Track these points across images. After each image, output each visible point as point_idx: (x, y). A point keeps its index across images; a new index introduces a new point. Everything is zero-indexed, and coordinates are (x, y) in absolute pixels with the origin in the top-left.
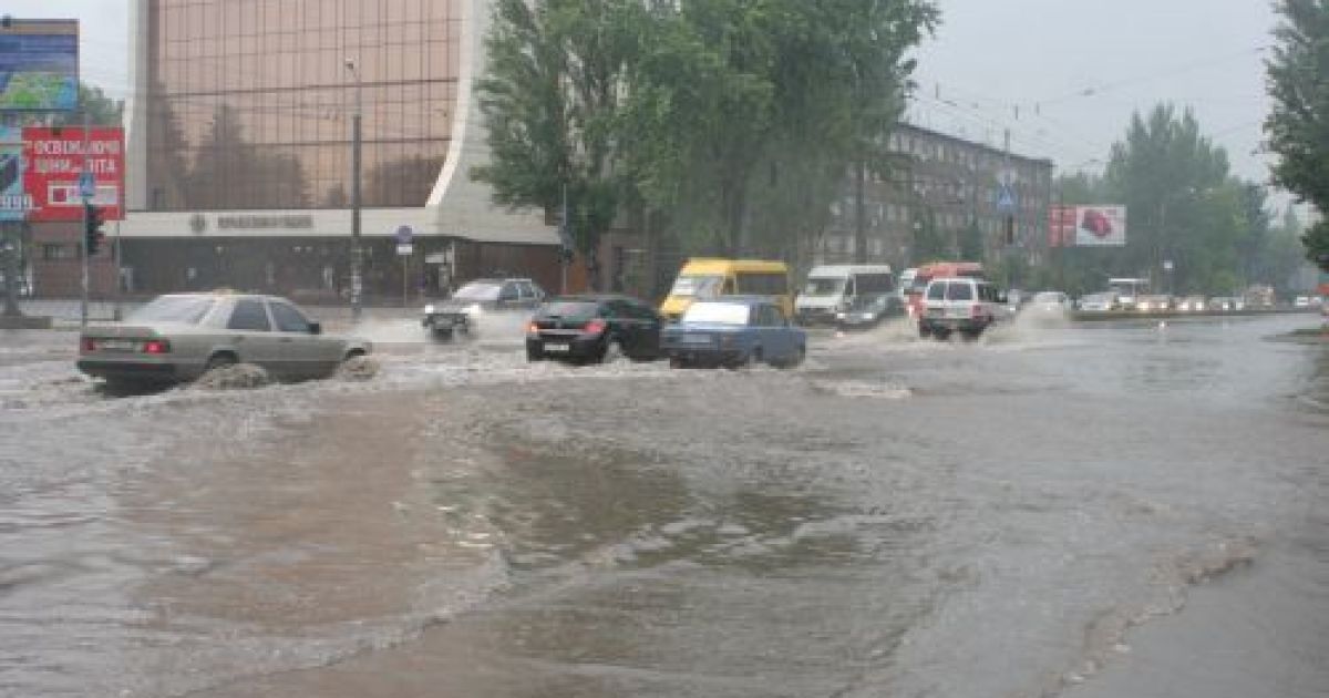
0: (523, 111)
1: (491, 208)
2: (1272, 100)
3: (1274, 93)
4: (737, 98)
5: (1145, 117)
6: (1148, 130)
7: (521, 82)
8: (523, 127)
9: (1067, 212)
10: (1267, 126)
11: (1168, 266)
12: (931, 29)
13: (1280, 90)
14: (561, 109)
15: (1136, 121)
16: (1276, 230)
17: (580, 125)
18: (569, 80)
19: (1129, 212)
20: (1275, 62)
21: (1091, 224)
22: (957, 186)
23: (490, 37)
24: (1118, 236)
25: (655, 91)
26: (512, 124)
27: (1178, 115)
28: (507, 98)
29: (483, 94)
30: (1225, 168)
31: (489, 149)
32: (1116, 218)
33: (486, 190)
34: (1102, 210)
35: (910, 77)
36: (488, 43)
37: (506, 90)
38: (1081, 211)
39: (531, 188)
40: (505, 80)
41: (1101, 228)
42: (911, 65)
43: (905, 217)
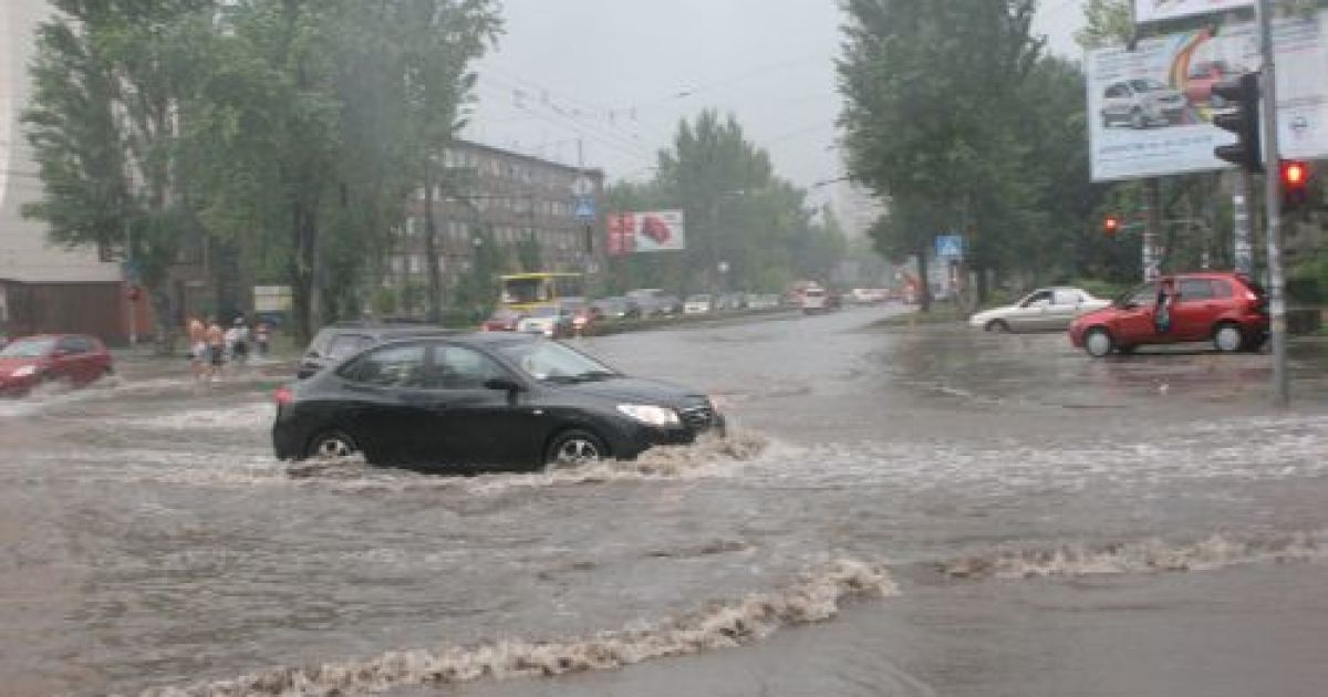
0: (74, 142)
1: (46, 247)
2: (841, 98)
3: (843, 90)
4: (306, 118)
5: (692, 123)
6: (695, 136)
7: (72, 111)
8: (77, 160)
9: (627, 220)
10: (839, 124)
11: (724, 267)
12: (494, 40)
13: (850, 87)
14: (116, 138)
15: (683, 126)
17: (137, 154)
18: (124, 109)
19: (686, 216)
20: (843, 59)
21: (650, 229)
22: (513, 199)
23: (35, 65)
24: (676, 240)
25: (221, 113)
26: (67, 156)
27: (722, 120)
28: (56, 129)
29: (31, 126)
30: (767, 169)
31: (39, 183)
32: (673, 222)
33: (42, 227)
34: (660, 216)
35: (472, 91)
36: (33, 71)
37: (56, 122)
38: (639, 218)
39: (90, 223)
40: (53, 108)
41: (659, 234)
42: (472, 79)
43: (464, 234)
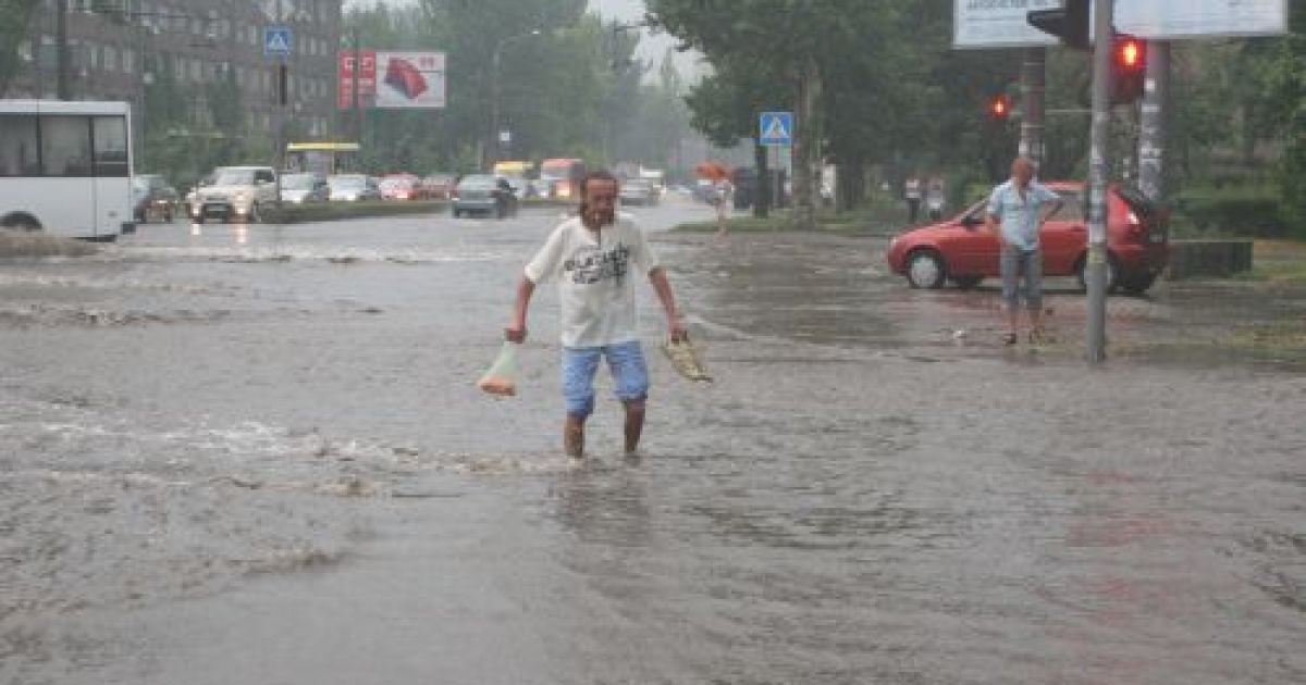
9: (364, 60)
11: (505, 137)
16: (652, 88)
19: (450, 60)
21: (396, 76)
22: (206, 21)
24: (435, 94)
32: (432, 67)
34: (414, 58)
38: (383, 60)
41: (411, 85)
43: (129, 67)
